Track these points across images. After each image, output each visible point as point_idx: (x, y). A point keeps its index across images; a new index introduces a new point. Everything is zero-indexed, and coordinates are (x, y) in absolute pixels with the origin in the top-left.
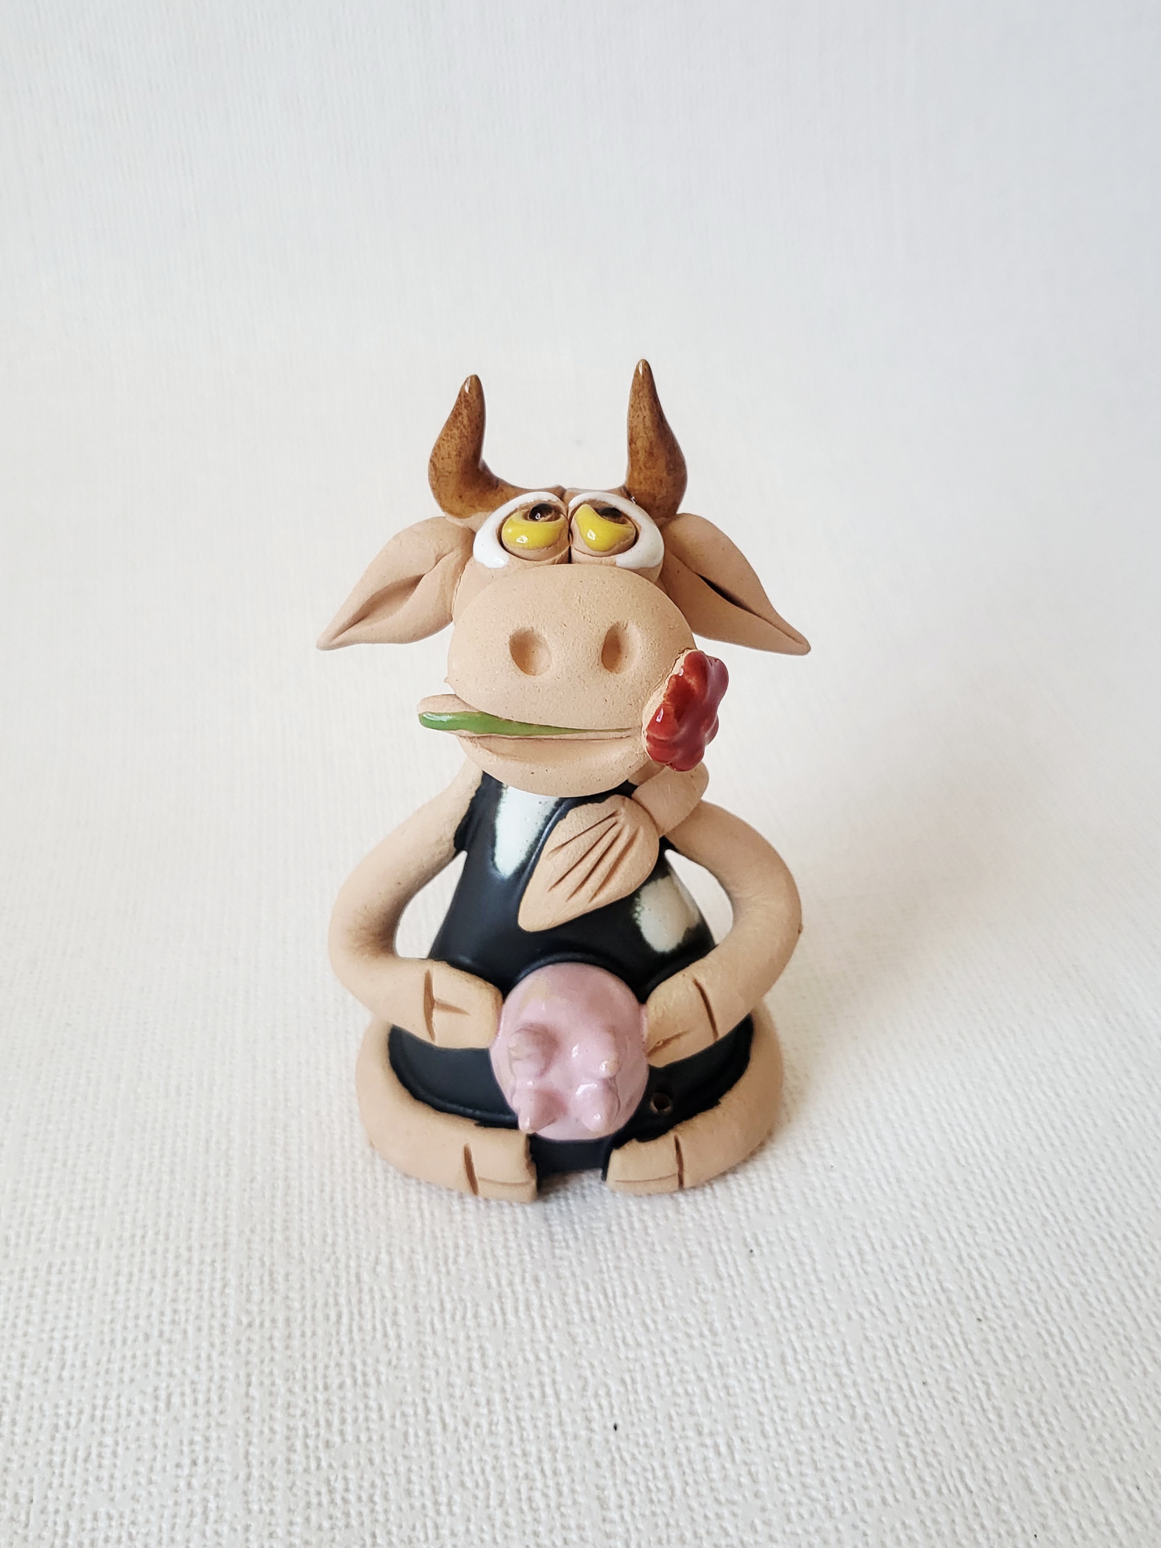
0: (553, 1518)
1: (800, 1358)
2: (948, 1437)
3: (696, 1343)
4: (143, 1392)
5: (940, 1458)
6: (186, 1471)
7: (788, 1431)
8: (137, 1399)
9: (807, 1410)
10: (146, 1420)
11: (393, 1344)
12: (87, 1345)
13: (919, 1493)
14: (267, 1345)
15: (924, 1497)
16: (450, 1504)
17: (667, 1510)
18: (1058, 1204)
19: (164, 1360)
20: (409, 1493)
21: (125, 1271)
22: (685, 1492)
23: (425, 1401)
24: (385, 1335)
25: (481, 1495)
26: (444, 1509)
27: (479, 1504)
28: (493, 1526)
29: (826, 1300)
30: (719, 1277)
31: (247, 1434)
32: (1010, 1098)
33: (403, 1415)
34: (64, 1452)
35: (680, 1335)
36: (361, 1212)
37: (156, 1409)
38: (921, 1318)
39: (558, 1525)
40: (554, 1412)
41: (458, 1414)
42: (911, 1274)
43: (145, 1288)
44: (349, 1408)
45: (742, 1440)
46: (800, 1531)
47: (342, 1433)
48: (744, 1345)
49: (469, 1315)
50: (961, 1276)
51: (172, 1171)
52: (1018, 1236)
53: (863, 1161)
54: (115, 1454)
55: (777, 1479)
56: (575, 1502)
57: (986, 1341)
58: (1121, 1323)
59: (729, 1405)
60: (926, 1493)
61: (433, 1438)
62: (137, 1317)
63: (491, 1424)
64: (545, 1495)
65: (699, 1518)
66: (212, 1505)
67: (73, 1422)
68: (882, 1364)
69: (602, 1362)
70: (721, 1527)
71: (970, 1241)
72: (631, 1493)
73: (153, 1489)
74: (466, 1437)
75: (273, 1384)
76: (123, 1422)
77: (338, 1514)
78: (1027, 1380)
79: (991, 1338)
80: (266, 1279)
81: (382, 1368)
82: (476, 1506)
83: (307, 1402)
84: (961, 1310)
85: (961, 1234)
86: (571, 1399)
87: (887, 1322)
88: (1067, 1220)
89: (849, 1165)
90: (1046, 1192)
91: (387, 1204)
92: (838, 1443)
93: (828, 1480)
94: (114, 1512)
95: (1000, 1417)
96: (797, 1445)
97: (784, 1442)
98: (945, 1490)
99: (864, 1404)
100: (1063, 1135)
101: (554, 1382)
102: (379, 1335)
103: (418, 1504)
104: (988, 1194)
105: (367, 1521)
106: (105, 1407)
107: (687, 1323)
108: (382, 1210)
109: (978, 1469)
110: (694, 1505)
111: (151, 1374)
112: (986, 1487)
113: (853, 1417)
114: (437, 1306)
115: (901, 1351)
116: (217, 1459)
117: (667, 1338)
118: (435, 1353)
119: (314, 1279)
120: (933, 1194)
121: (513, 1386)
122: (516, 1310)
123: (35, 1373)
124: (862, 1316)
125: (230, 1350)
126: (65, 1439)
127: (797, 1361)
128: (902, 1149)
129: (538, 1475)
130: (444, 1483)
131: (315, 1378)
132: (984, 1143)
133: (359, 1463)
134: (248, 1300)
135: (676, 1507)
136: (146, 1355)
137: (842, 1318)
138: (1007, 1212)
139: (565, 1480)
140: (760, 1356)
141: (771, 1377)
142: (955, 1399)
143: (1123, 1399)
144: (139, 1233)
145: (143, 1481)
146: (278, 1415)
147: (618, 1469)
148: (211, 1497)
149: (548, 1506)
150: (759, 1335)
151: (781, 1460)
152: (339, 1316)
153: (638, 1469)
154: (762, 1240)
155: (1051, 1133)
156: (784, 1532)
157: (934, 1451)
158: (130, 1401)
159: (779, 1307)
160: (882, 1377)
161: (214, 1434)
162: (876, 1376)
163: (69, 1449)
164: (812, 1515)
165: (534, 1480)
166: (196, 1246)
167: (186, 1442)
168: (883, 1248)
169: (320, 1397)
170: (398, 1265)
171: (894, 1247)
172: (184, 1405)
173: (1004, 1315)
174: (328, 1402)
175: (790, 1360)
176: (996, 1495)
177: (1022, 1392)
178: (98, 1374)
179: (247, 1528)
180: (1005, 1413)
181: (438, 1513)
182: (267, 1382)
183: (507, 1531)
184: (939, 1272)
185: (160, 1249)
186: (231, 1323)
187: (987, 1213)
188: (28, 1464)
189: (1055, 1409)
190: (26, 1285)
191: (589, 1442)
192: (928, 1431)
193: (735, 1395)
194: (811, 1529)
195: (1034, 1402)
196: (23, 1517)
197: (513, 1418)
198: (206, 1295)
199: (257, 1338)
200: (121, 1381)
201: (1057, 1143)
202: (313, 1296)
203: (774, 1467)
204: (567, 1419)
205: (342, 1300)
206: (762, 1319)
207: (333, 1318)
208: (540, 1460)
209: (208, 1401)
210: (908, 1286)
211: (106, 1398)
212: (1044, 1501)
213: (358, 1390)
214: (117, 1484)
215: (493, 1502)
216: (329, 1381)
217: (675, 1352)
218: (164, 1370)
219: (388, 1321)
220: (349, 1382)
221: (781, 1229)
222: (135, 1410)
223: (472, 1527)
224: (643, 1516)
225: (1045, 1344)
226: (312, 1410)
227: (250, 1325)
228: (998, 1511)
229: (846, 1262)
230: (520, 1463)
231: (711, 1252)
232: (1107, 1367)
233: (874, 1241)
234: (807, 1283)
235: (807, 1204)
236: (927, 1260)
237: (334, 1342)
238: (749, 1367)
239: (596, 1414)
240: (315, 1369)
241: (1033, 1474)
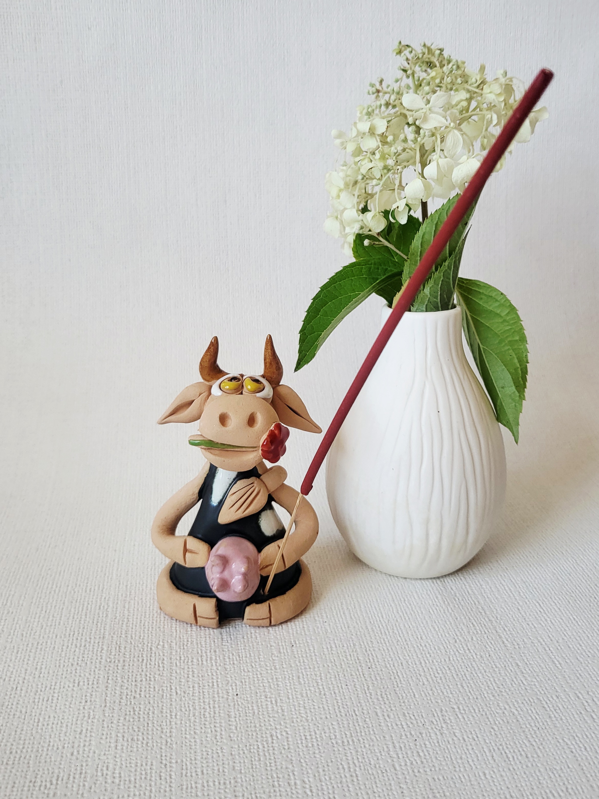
0: (212, 720)
1: (305, 677)
2: (352, 700)
3: (269, 672)
5: (348, 706)
6: (83, 704)
7: (297, 698)
8: (67, 683)
9: (305, 692)
10: (70, 689)
11: (161, 669)
12: (50, 667)
13: (339, 716)
14: (116, 668)
16: (176, 715)
17: (251, 718)
18: (404, 636)
19: (78, 671)
20: (162, 712)
21: (66, 645)
22: (258, 714)
23: (171, 686)
24: (159, 666)
25: (187, 713)
26: (173, 717)
28: (190, 722)
29: (316, 660)
31: (106, 694)
32: (393, 605)
33: (162, 689)
34: (39, 698)
35: (264, 669)
36: (154, 629)
37: (74, 686)
38: (349, 667)
39: (213, 722)
40: (216, 690)
41: (182, 690)
42: (348, 654)
43: (73, 650)
44: (143, 687)
45: (281, 699)
46: (296, 725)
47: (140, 694)
48: (286, 673)
49: (190, 661)
50: (365, 655)
51: (86, 615)
52: (388, 645)
53: (337, 621)
54: (58, 699)
55: (291, 711)
56: (220, 716)
58: (419, 670)
59: (278, 690)
60: (341, 716)
61: (172, 697)
62: (69, 659)
63: (193, 693)
64: (210, 714)
65: (262, 721)
66: (92, 714)
67: (43, 690)
69: (235, 676)
70: (269, 724)
71: (371, 646)
72: (240, 713)
73: (71, 709)
74: (184, 697)
75: (117, 679)
76: (62, 690)
77: (136, 717)
78: (383, 685)
79: (372, 673)
80: (118, 648)
81: (157, 676)
82: (185, 716)
83: (129, 685)
84: (363, 665)
85: (368, 643)
86: (223, 687)
87: (337, 668)
88: (406, 641)
89: (332, 621)
90: (400, 633)
91: (164, 628)
92: (314, 701)
93: (308, 711)
94: (56, 716)
95: (371, 695)
96: (299, 701)
97: (295, 701)
98: (348, 715)
99: (324, 691)
100: (410, 616)
101: (217, 681)
102: (156, 666)
103: (164, 715)
104: (379, 633)
105: (146, 720)
106: (55, 685)
107: (266, 666)
108: (162, 629)
109: (360, 709)
110: (261, 717)
111: (73, 676)
112: (362, 714)
113: (320, 694)
114: (178, 658)
115: (340, 676)
116: (95, 701)
117: (259, 670)
118: (176, 672)
119: (135, 649)
120: (360, 631)
121: (203, 683)
122: (207, 660)
123: (30, 675)
124: (328, 666)
125: (102, 669)
126: (40, 695)
128: (351, 617)
129: (208, 708)
130: (174, 709)
131: (132, 678)
132: (381, 618)
133: (145, 703)
134: (110, 654)
135: (255, 718)
136: (72, 670)
137: (321, 666)
138: (385, 638)
139: (217, 709)
140: (291, 676)
141: (294, 682)
142: (356, 690)
143: (414, 691)
144: (72, 633)
145: (67, 707)
147: (236, 707)
148: (91, 712)
149: (210, 716)
150: (291, 670)
151: (293, 705)
153: (243, 707)
154: (297, 642)
155: (405, 615)
156: (291, 725)
157: (346, 704)
158: (65, 684)
159: (300, 662)
161: (94, 694)
162: (330, 683)
163: (41, 698)
164: (301, 721)
165: (206, 709)
166: (93, 638)
167: (84, 696)
168: (339, 646)
169: (133, 684)
170: (166, 646)
171: (343, 646)
172: (84, 685)
173: (378, 666)
174: (136, 685)
175: (301, 677)
176: (365, 717)
177: (380, 688)
178: (53, 676)
179: (103, 721)
181: (171, 718)
182: (115, 679)
183: (195, 723)
184: (358, 654)
185: (79, 638)
186: (103, 661)
187: (378, 638)
188: (26, 702)
189: (390, 693)
190: (29, 649)
191: (227, 699)
192: (345, 698)
193: (280, 687)
194: (300, 725)
195: (384, 691)
196: (23, 717)
197: (201, 691)
198: (95, 652)
199: (112, 666)
200: (62, 678)
201: (407, 618)
202: (134, 654)
203: (290, 707)
204: (220, 692)
205: (144, 656)
206: (293, 665)
207: (141, 660)
208: (209, 704)
209: (93, 684)
210: (346, 657)
211: (56, 683)
212: (381, 718)
213: (147, 682)
214: (58, 708)
215: (191, 715)
216: (137, 679)
217: (261, 674)
218: (77, 675)
219: (160, 662)
220: (144, 679)
221: (304, 639)
222: (66, 686)
223: (183, 722)
224: (243, 720)
225: (391, 675)
226: (130, 687)
227: (110, 662)
228: (365, 721)
229: (325, 650)
230: (202, 704)
231: (279, 645)
232: (411, 682)
233: (337, 644)
234: (311, 656)
235: (315, 632)
236: (354, 650)
237: (140, 668)
238: (286, 679)
239: (231, 691)
240: (132, 675)
241: (379, 711)
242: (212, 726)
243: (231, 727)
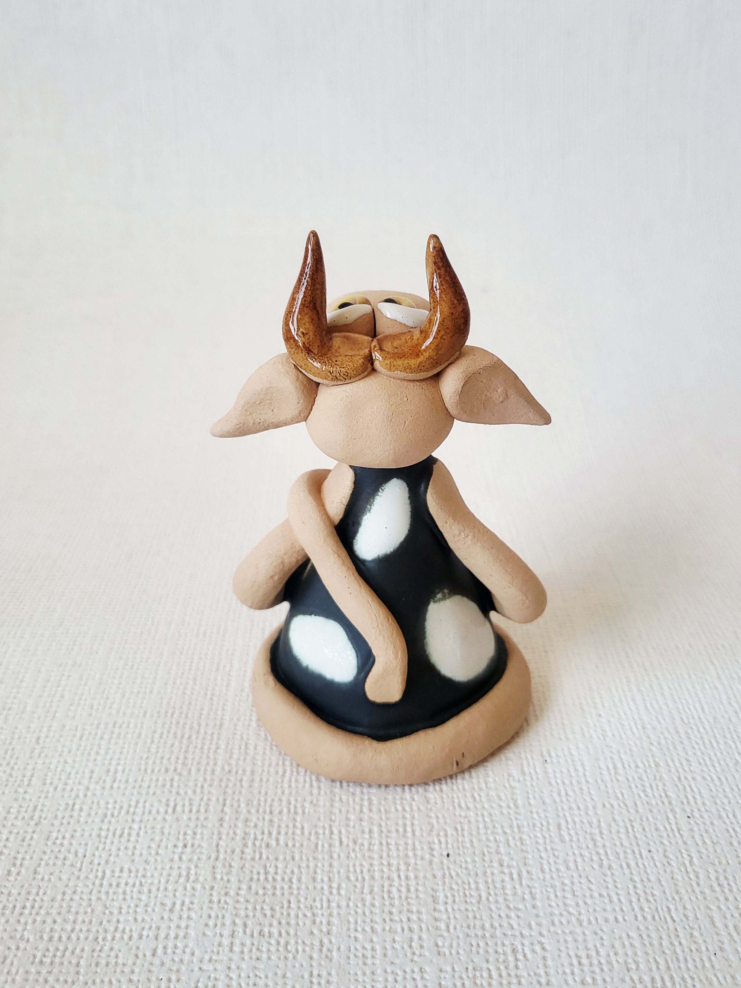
0: (403, 905)
1: (570, 827)
2: (662, 886)
3: (505, 811)
4: (160, 801)
5: (656, 898)
6: (180, 850)
7: (558, 870)
8: (156, 805)
9: (571, 859)
10: (159, 818)
12: (130, 770)
13: (640, 918)
14: (238, 784)
15: (643, 921)
16: (339, 889)
17: (475, 909)
19: (175, 784)
20: (314, 879)
21: (159, 731)
22: (488, 899)
23: (331, 827)
25: (359, 885)
26: (335, 891)
27: (357, 890)
28: (364, 905)
29: (590, 793)
30: (523, 773)
31: (219, 833)
32: (719, 687)
33: (317, 833)
34: (108, 830)
35: (495, 806)
37: (166, 812)
38: (651, 811)
39: (405, 909)
40: (410, 842)
41: (351, 836)
42: (647, 784)
43: (170, 743)
44: (283, 825)
45: (528, 872)
46: (559, 932)
47: (277, 840)
48: (535, 816)
50: (679, 790)
51: (195, 679)
52: (718, 769)
53: (622, 714)
54: (138, 835)
55: (548, 898)
56: (417, 897)
57: (692, 830)
59: (522, 850)
60: (645, 918)
61: (333, 849)
62: (162, 758)
63: (370, 844)
64: (399, 891)
65: (495, 916)
66: (193, 872)
67: (116, 813)
68: (623, 836)
69: (444, 817)
70: (509, 923)
71: (687, 768)
72: (453, 896)
73: (159, 858)
74: (354, 850)
75: (239, 806)
76: (146, 817)
77: (269, 887)
78: (717, 857)
79: (696, 829)
80: (243, 747)
81: (307, 805)
82: (355, 891)
83: (258, 819)
84: (677, 810)
85: (681, 764)
86: (422, 836)
87: (628, 811)
89: (613, 715)
92: (590, 881)
93: (581, 903)
94: (133, 869)
95: (697, 877)
96: (563, 879)
97: (555, 876)
98: (657, 918)
99: (609, 859)
101: (413, 824)
103: (319, 887)
104: (700, 742)
105: (286, 893)
106: (136, 806)
107: (500, 799)
109: (680, 908)
110: (493, 907)
111: (166, 791)
112: (684, 919)
113: (601, 866)
115: (635, 830)
116: (200, 846)
117: (486, 806)
118: (341, 800)
120: (665, 738)
121: (387, 824)
123: (98, 783)
124: (612, 806)
125: (216, 783)
126: (110, 822)
127: (568, 828)
129: (396, 878)
130: (337, 876)
131: (265, 805)
132: (700, 712)
133: (285, 859)
134: (231, 757)
135: (481, 907)
136: (165, 780)
137: (599, 806)
138: (712, 754)
139: (413, 883)
140: (544, 823)
141: (550, 836)
142: (668, 863)
144: (170, 711)
145: (153, 853)
146: (240, 824)
147: (447, 880)
148: (193, 867)
149: (400, 897)
150: (545, 811)
151: (552, 887)
152: (285, 772)
153: (460, 882)
154: (553, 754)
156: (549, 931)
157: (652, 893)
158: (152, 805)
159: (559, 795)
160: (622, 845)
161: (199, 831)
162: (618, 843)
163: (112, 828)
164: (568, 923)
165: (393, 881)
166: (203, 724)
167: (182, 833)
168: (629, 766)
169: (267, 817)
171: (637, 767)
172: (184, 812)
173: (705, 816)
174: (271, 821)
175: (564, 827)
176: (691, 925)
177: (713, 864)
178: (134, 787)
179: (212, 888)
180: (701, 876)
181: (331, 893)
182: (235, 805)
183: (373, 909)
184: (664, 785)
185: (181, 722)
186: (218, 769)
187: (699, 753)
188: (86, 834)
189: (734, 877)
190: (99, 732)
191: (431, 862)
192: (649, 880)
193: (526, 844)
194: (567, 931)
195: (721, 871)
196: (79, 865)
197: (384, 843)
198: (205, 752)
199: (232, 779)
200: (148, 793)
202: (270, 759)
203: (547, 891)
204: (418, 847)
206: (548, 801)
207: (281, 772)
208: (398, 870)
209: (198, 811)
210: (644, 791)
211: (138, 802)
212: (723, 933)
213: (291, 816)
214: (137, 852)
215: (366, 891)
216: (273, 809)
217: (491, 815)
218: (174, 790)
220: (285, 810)
221: (566, 749)
222: (154, 811)
223: (351, 904)
224: (460, 910)
225: (731, 836)
226: (260, 824)
227: (230, 772)
228: (692, 935)
229: (605, 772)
230: (385, 869)
233: (625, 762)
234: (579, 782)
235: (584, 735)
236: (658, 777)
237: (279, 786)
238: (537, 829)
239: (437, 846)
240: (266, 801)
241: (716, 916)
242: (405, 919)
243: (438, 924)
